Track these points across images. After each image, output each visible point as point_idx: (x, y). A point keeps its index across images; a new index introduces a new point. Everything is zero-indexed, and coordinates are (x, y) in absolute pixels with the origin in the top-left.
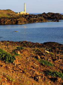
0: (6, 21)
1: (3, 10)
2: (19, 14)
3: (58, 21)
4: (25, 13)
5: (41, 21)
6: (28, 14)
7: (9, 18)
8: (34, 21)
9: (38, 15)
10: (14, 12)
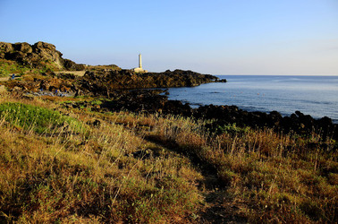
4: (141, 70)
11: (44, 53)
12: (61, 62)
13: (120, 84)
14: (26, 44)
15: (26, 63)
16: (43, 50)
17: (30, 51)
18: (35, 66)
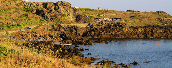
0: (156, 31)
1: (151, 13)
7: (162, 28)
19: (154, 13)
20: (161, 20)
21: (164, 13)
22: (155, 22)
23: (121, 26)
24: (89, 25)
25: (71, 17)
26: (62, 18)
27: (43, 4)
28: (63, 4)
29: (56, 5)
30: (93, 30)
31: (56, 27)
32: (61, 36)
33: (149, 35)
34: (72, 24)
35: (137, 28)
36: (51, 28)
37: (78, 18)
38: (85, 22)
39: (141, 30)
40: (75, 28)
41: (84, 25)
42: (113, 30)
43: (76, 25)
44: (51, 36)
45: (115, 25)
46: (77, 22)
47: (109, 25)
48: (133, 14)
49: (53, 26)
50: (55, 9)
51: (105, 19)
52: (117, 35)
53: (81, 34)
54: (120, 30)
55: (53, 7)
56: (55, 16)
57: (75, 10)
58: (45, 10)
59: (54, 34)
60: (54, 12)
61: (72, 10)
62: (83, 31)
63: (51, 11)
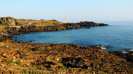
0: (49, 29)
1: (50, 20)
2: (62, 23)
3: (89, 28)
4: (66, 22)
5: (76, 28)
6: (69, 23)
8: (71, 29)
9: (77, 23)
10: (59, 22)
11: (9, 20)
12: (15, 23)
13: (31, 30)
14: (4, 18)
15: (3, 24)
16: (9, 19)
17: (5, 20)
18: (5, 25)
19: (52, 20)
20: (54, 24)
21: (56, 20)
22: (52, 25)
23: (35, 27)
24: (21, 26)
25: (14, 23)
26: (10, 24)
27: (1, 18)
28: (10, 18)
29: (7, 18)
30: (23, 29)
31: (6, 28)
32: (8, 32)
33: (46, 30)
34: (14, 27)
35: (41, 27)
36: (4, 28)
37: (17, 24)
38: (20, 26)
39: (43, 28)
40: (15, 28)
41: (19, 27)
42: (31, 28)
43: (15, 27)
44: (3, 32)
45: (32, 26)
46: (16, 25)
47: (30, 27)
48: (42, 21)
49: (5, 28)
50: (6, 20)
51: (30, 24)
52: (33, 30)
53: (18, 30)
54: (34, 28)
55: (6, 19)
56: (6, 23)
57: (15, 20)
58: (2, 21)
59: (5, 31)
60: (6, 21)
61: (14, 20)
62: (19, 29)
63: (5, 21)
